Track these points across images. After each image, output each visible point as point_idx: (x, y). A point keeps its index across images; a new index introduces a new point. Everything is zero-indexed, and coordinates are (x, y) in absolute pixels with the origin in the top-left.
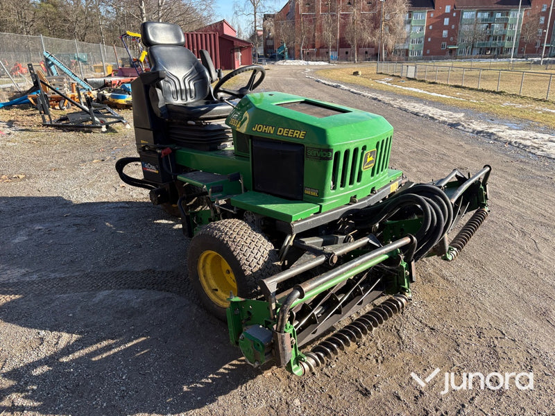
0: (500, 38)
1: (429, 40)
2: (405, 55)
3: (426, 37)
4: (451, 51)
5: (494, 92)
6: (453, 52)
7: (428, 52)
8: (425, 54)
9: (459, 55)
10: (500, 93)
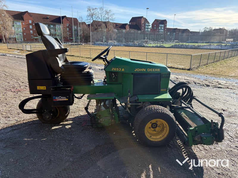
0: (54, 35)
1: (25, 34)
2: (15, 41)
3: (23, 33)
4: (36, 39)
5: (70, 55)
6: (37, 40)
7: (26, 39)
8: (24, 40)
9: (40, 41)
10: (73, 56)
